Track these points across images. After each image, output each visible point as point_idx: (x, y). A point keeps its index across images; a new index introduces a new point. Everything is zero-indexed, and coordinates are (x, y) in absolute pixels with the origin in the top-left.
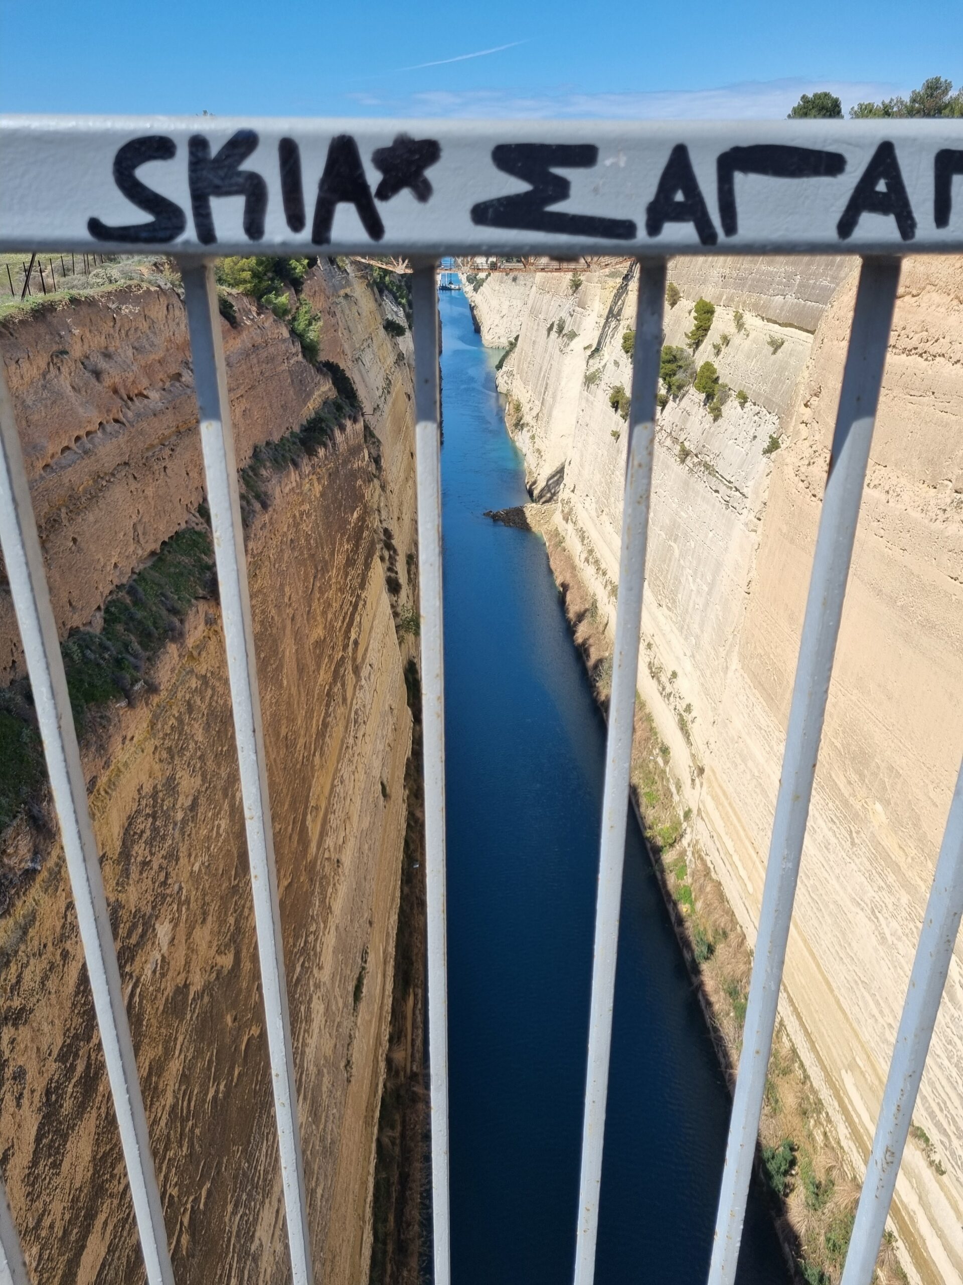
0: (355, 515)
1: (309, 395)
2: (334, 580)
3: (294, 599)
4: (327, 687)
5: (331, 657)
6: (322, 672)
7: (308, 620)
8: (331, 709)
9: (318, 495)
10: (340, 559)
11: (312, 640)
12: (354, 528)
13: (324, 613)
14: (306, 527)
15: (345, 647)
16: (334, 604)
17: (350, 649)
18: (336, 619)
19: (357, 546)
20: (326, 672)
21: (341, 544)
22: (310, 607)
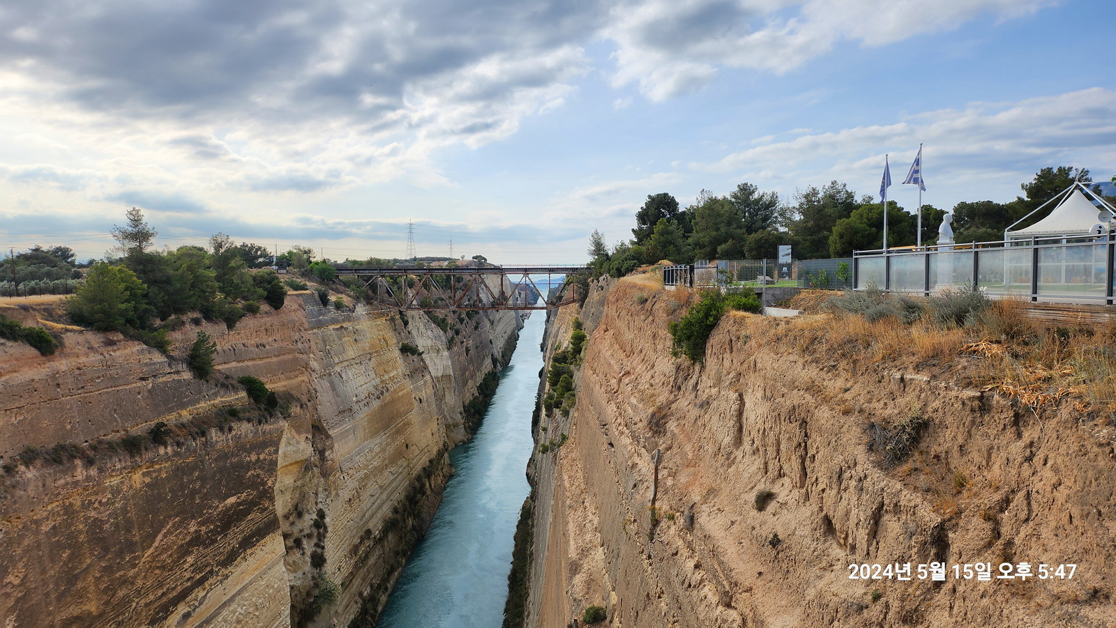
0: (232, 500)
2: (146, 560)
7: (61, 598)
9: (140, 487)
10: (171, 540)
11: (64, 616)
12: (223, 512)
14: (98, 514)
18: (141, 595)
19: (225, 528)
21: (180, 527)
22: (72, 586)
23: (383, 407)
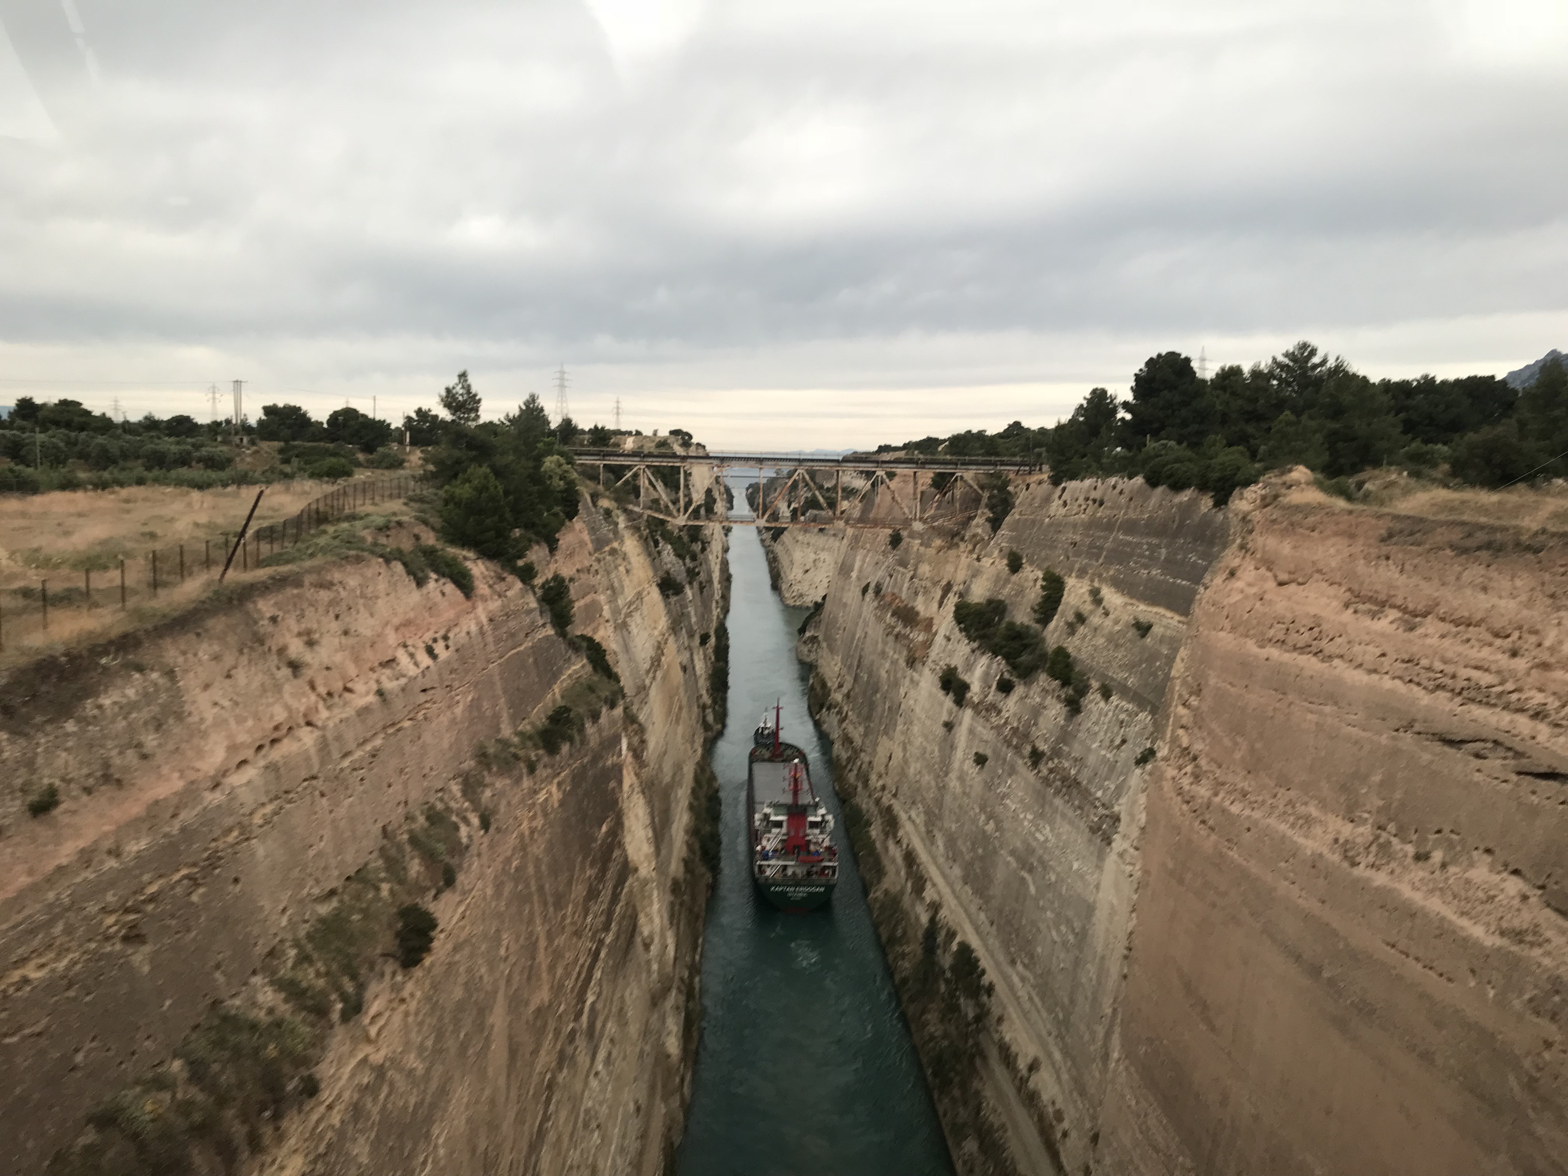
0: (604, 828)
1: (555, 677)
2: (568, 921)
3: (511, 950)
4: (548, 1076)
5: (557, 1032)
6: (543, 1053)
7: (529, 978)
8: (552, 1108)
9: (556, 805)
10: (579, 891)
11: (532, 1007)
12: (601, 845)
13: (552, 968)
14: (538, 849)
15: (578, 1015)
16: (567, 955)
17: (585, 1018)
18: (568, 975)
19: (603, 871)
20: (549, 1053)
21: (583, 870)
22: (533, 958)
23: (664, 678)
